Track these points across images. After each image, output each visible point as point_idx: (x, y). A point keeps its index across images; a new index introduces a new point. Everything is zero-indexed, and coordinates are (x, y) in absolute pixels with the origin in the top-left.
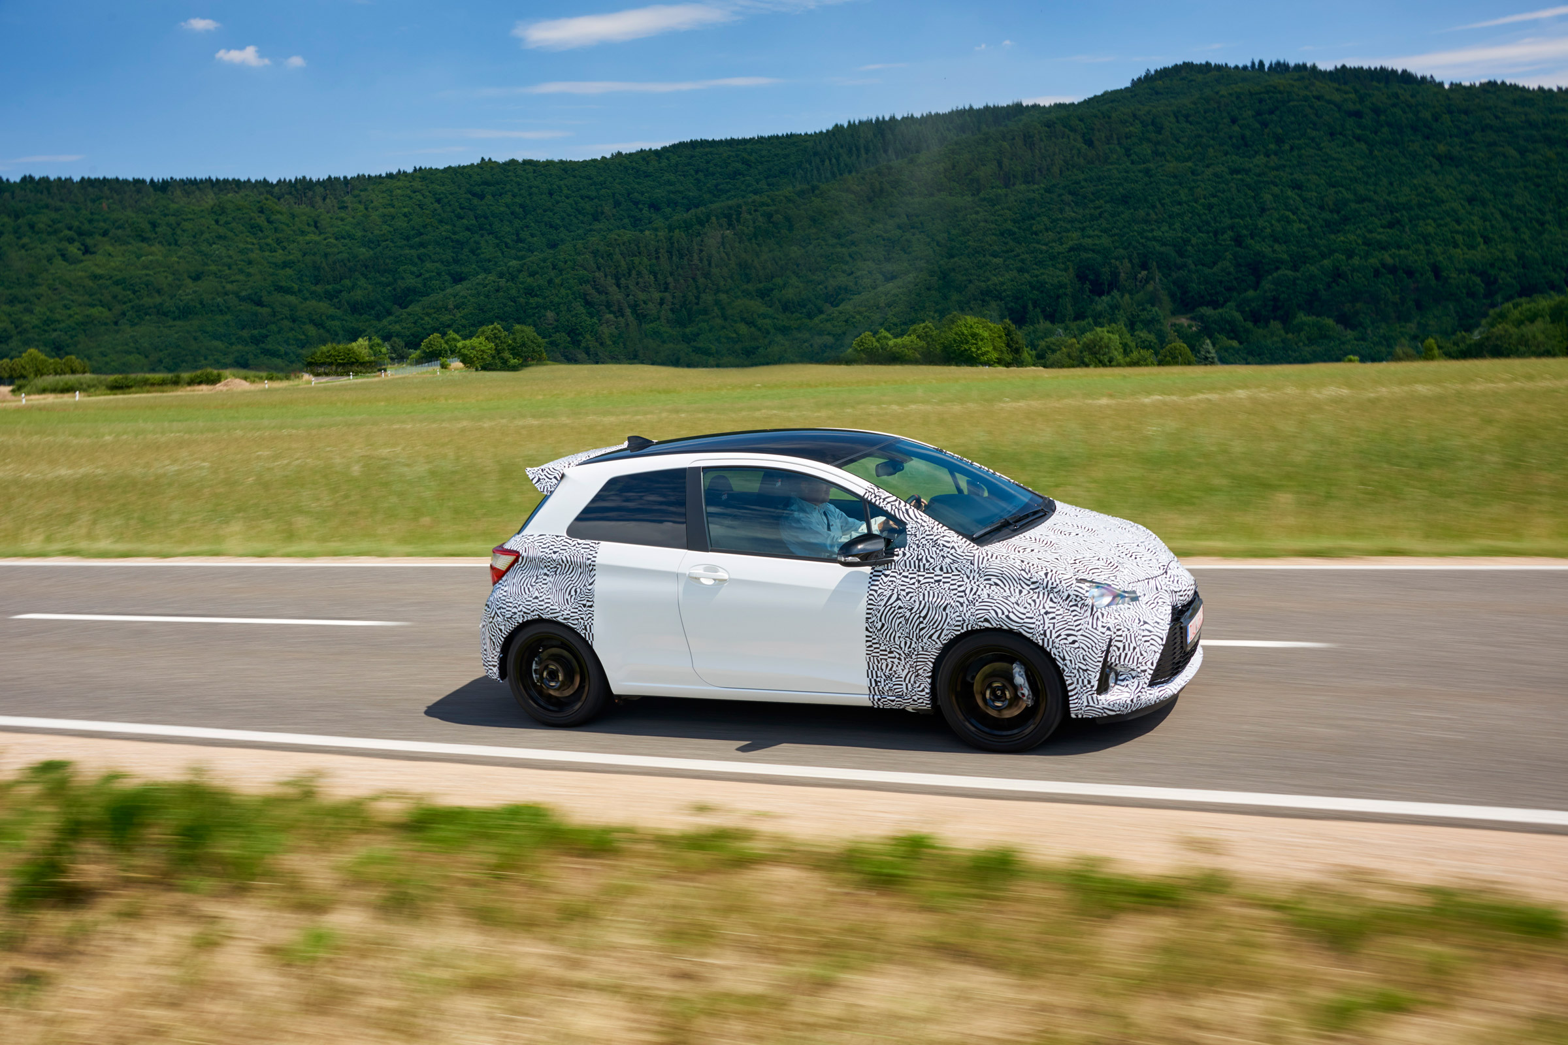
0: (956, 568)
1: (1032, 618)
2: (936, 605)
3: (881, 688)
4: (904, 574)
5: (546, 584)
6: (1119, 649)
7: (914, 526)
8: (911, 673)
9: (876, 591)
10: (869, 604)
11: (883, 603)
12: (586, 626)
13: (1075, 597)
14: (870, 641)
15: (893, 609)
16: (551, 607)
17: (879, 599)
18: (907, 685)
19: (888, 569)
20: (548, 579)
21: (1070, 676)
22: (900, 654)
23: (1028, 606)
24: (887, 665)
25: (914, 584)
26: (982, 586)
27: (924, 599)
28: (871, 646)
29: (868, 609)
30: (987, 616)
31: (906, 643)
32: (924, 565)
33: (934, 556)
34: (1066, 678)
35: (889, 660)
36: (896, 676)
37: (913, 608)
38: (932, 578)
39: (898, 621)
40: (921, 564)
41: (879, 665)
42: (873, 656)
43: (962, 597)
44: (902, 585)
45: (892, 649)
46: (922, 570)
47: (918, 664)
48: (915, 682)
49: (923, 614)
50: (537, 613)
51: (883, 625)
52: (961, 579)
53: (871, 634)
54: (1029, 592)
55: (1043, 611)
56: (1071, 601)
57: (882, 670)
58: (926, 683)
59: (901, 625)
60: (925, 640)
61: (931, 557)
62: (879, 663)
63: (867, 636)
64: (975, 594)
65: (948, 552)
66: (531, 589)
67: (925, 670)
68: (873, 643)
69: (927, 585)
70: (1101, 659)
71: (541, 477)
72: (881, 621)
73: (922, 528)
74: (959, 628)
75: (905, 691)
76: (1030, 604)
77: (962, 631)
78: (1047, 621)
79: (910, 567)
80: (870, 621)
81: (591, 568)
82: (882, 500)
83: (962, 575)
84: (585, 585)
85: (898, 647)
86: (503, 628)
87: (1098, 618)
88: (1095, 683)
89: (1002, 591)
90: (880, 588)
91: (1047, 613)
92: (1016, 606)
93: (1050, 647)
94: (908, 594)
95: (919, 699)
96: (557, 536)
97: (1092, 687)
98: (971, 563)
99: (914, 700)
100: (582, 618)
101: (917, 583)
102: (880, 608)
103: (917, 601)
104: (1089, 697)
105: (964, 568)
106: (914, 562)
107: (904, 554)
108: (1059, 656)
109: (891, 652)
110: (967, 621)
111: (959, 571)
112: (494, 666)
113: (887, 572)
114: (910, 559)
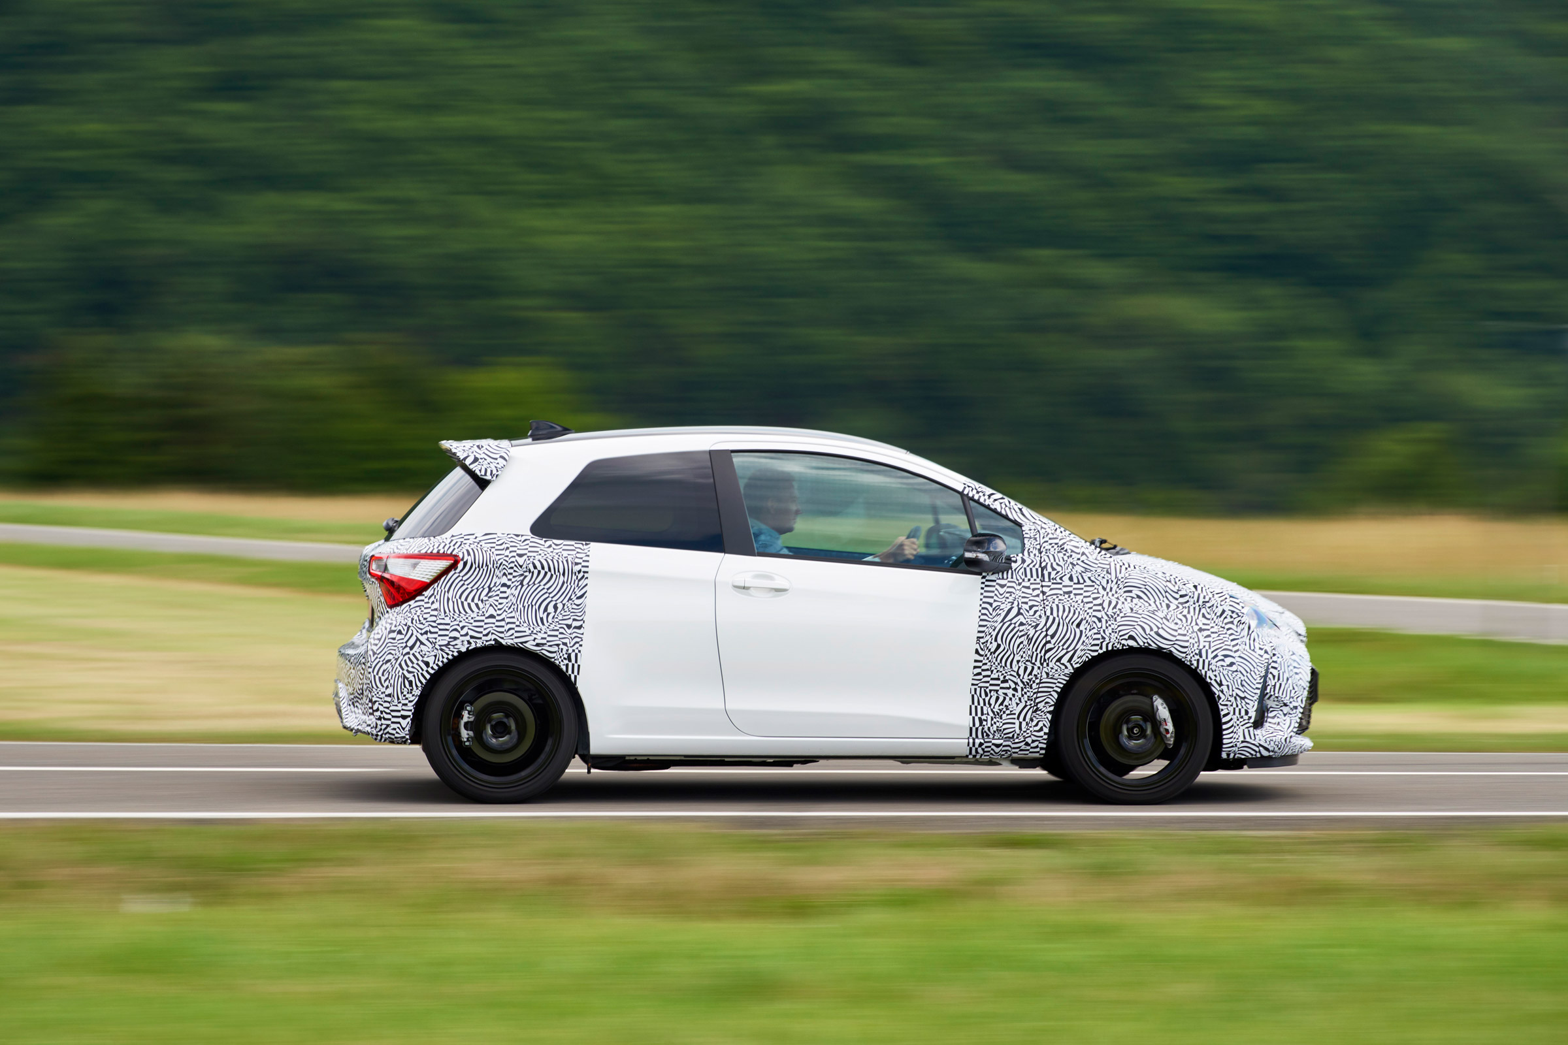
0: (1089, 578)
1: (1185, 635)
2: (1067, 620)
3: (986, 729)
4: (1023, 584)
5: (507, 598)
6: (1274, 677)
7: (1033, 528)
8: (1029, 707)
9: (991, 604)
10: (981, 620)
11: (1000, 619)
12: (569, 656)
13: (1230, 613)
14: (980, 667)
15: (1013, 626)
16: (517, 629)
17: (994, 614)
18: (1020, 723)
19: (1003, 578)
20: (509, 591)
21: (1227, 705)
22: (1016, 684)
23: (1179, 622)
24: (997, 698)
25: (1037, 596)
26: (1122, 599)
27: (1052, 614)
28: (979, 674)
29: (980, 626)
30: (1132, 633)
31: (1026, 669)
32: (1050, 574)
33: (1062, 563)
34: (1221, 707)
35: (1001, 692)
36: (1008, 712)
37: (1037, 625)
38: (1061, 589)
39: (1019, 641)
40: (1046, 573)
41: (987, 699)
42: (981, 687)
43: (1099, 611)
44: (1023, 597)
45: (1007, 678)
46: (1047, 579)
47: (1039, 695)
48: (1032, 720)
49: (1050, 632)
50: (494, 637)
51: (999, 646)
52: (1096, 591)
53: (981, 658)
54: (1178, 607)
55: (1196, 628)
56: (1226, 618)
57: (990, 705)
58: (1045, 721)
59: (1021, 646)
60: (1051, 665)
61: (1058, 564)
62: (986, 695)
63: (976, 661)
64: (1115, 608)
65: (1079, 559)
66: (481, 605)
67: (1047, 703)
68: (983, 670)
69: (1055, 597)
70: (1260, 686)
71: (478, 456)
72: (996, 640)
73: (1043, 531)
74: (1097, 648)
75: (1018, 731)
76: (1181, 620)
77: (1101, 652)
78: (1202, 639)
79: (1032, 577)
80: (981, 641)
81: (580, 576)
82: (986, 497)
83: (1096, 586)
84: (570, 599)
85: (1015, 674)
86: (431, 660)
87: (1254, 640)
88: (1253, 714)
89: (1147, 605)
90: (995, 601)
91: (1201, 630)
92: (1164, 620)
93: (1206, 669)
94: (1031, 607)
95: (1033, 741)
96: (517, 536)
97: (1250, 718)
98: (1107, 572)
99: (1027, 744)
100: (565, 644)
101: (1041, 595)
102: (996, 625)
103: (1043, 616)
104: (1246, 731)
105: (1100, 578)
106: (1037, 569)
107: (1023, 561)
108: (1215, 680)
109: (1005, 681)
110: (1107, 639)
111: (1093, 582)
112: (405, 717)
113: (1002, 582)
114: (1031, 566)
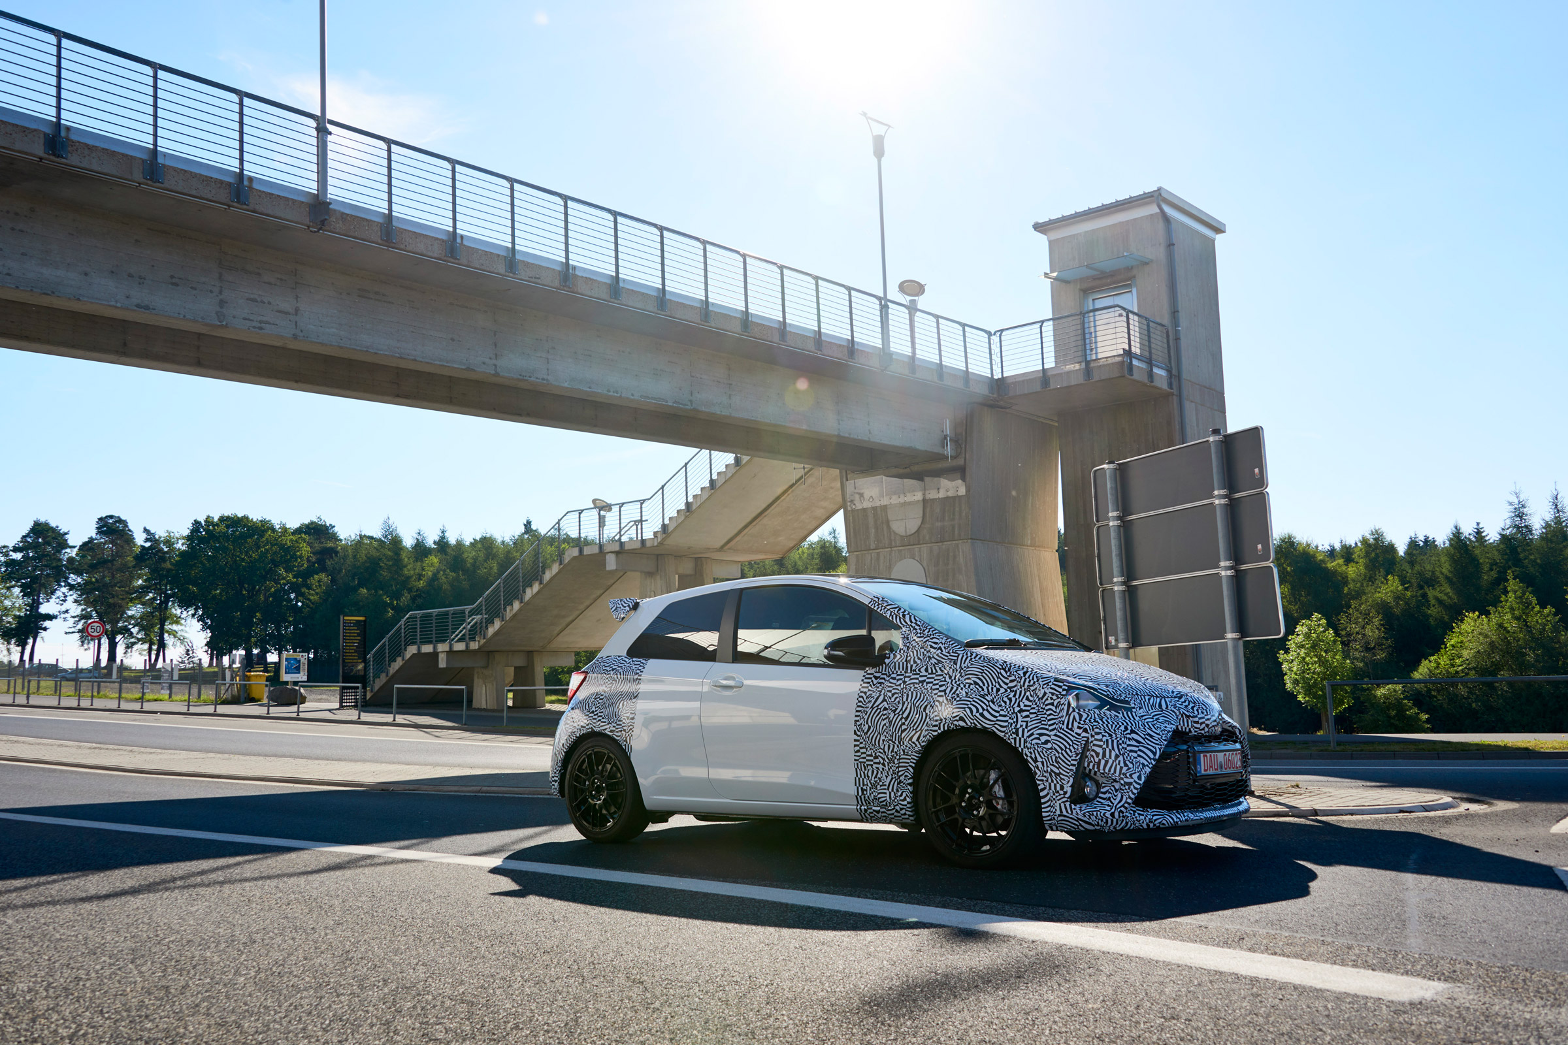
0: (940, 669)
1: (1005, 716)
2: (917, 705)
3: (866, 798)
4: (892, 676)
5: (603, 699)
6: (1098, 755)
7: (907, 629)
8: (894, 780)
9: (866, 693)
10: (858, 706)
11: (870, 705)
12: (627, 738)
13: (1051, 696)
14: (858, 746)
15: (879, 710)
16: (603, 721)
17: (867, 701)
18: (890, 793)
19: (879, 672)
20: (605, 695)
21: (1042, 780)
22: (884, 759)
23: (1003, 704)
24: (873, 772)
25: (900, 685)
26: (962, 686)
27: (907, 700)
28: (858, 751)
29: (857, 711)
30: (962, 715)
31: (889, 747)
32: (912, 666)
33: (921, 657)
34: (1038, 782)
35: (874, 766)
36: (881, 783)
37: (896, 709)
38: (918, 679)
39: (883, 723)
40: (909, 665)
41: (866, 772)
42: (861, 762)
43: (942, 696)
44: (889, 687)
45: (878, 754)
46: (909, 671)
47: (900, 769)
48: (897, 791)
49: (905, 715)
50: (592, 726)
51: (869, 728)
52: (944, 679)
53: (858, 738)
54: (1006, 691)
55: (1017, 709)
56: (1046, 699)
57: (868, 777)
58: (907, 792)
59: (885, 727)
60: (906, 743)
61: (919, 659)
62: (865, 769)
63: (855, 740)
64: (954, 693)
65: (934, 653)
66: (591, 705)
67: (906, 776)
68: (861, 748)
69: (912, 685)
70: (1075, 763)
72: (867, 723)
73: (914, 631)
74: (937, 728)
75: (888, 800)
76: (1005, 703)
77: (939, 731)
78: (1020, 719)
79: (899, 669)
80: (858, 723)
81: (637, 682)
82: (883, 608)
83: (945, 675)
84: (630, 699)
85: (882, 751)
87: (1074, 719)
88: (1068, 789)
89: (980, 689)
90: (869, 690)
91: (1021, 711)
92: (991, 703)
93: (1022, 747)
95: (901, 809)
96: (619, 656)
97: (1065, 793)
98: (954, 663)
99: (897, 811)
100: (625, 730)
101: (902, 684)
102: (868, 710)
103: (901, 701)
104: (1063, 805)
105: (948, 668)
106: (903, 663)
107: (895, 657)
108: (1031, 757)
109: (876, 757)
110: (944, 720)
111: (943, 671)
112: (556, 781)
113: (878, 675)
114: (899, 661)
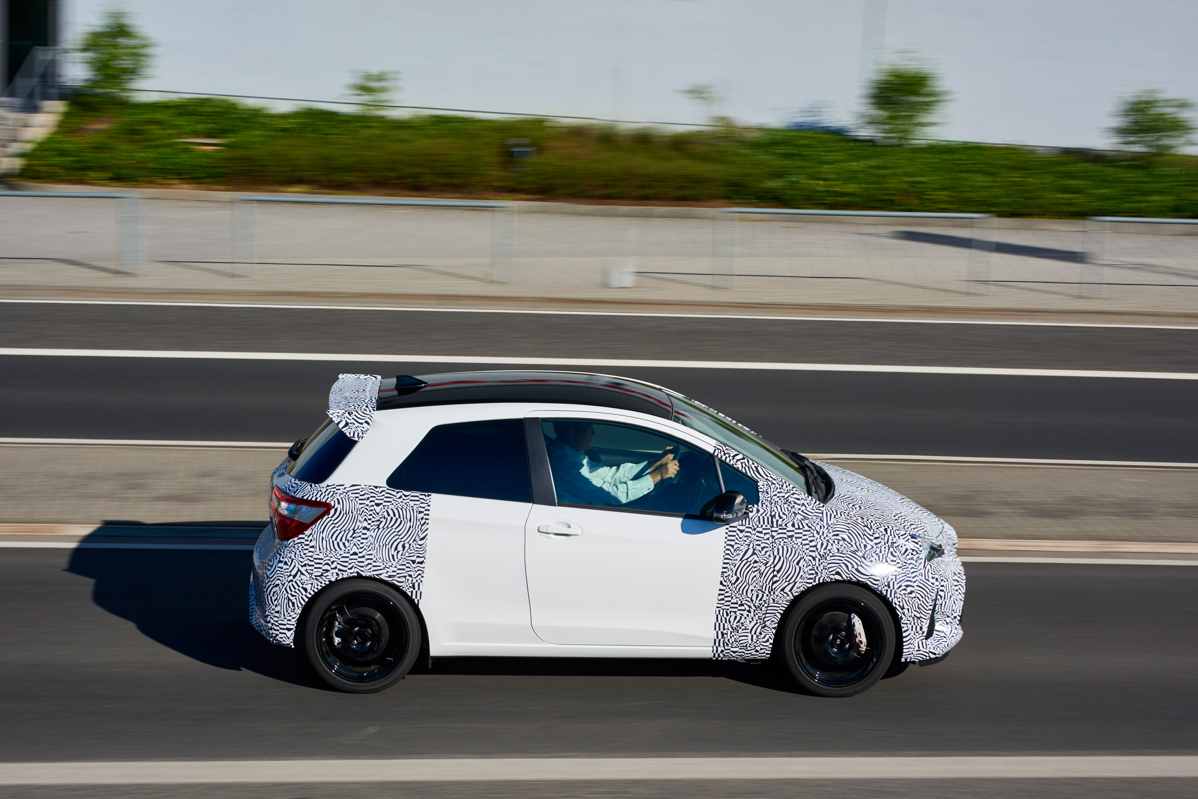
0: (807, 524)
2: (790, 559)
3: (726, 640)
4: (758, 529)
5: (367, 539)
6: (941, 597)
7: (766, 483)
8: (759, 624)
9: (733, 546)
10: (725, 559)
11: (739, 558)
12: (414, 584)
13: (911, 551)
14: (723, 594)
15: (749, 563)
16: (374, 564)
17: (735, 554)
18: (752, 636)
19: (742, 525)
20: (368, 533)
21: (907, 624)
22: (750, 607)
23: (874, 560)
24: (736, 618)
25: (768, 539)
26: (831, 542)
27: (778, 554)
28: (723, 599)
29: (724, 563)
30: (838, 570)
31: (758, 596)
32: (777, 521)
33: (786, 512)
34: (902, 625)
35: (738, 613)
36: (743, 628)
37: (768, 562)
38: (785, 533)
39: (753, 575)
40: (774, 520)
41: (728, 618)
42: (723, 609)
43: (814, 551)
44: (757, 540)
45: (743, 603)
46: (775, 525)
47: (767, 615)
48: (761, 634)
49: (777, 568)
50: (356, 570)
51: (738, 579)
52: (812, 535)
53: (724, 588)
54: (873, 547)
55: (886, 564)
56: (908, 555)
57: (730, 622)
58: (771, 634)
59: (755, 579)
60: (776, 593)
61: (784, 514)
62: (727, 615)
63: (720, 590)
64: (826, 549)
65: (799, 509)
66: (347, 544)
67: (772, 621)
68: (725, 597)
69: (781, 540)
70: (931, 608)
71: (349, 421)
72: (736, 574)
73: (773, 486)
74: (812, 581)
75: (750, 642)
77: (814, 584)
78: (890, 573)
79: (764, 523)
80: (725, 574)
81: (423, 522)
82: (731, 458)
83: (812, 531)
84: (415, 540)
85: (749, 600)
86: (308, 587)
87: (928, 570)
88: (925, 629)
89: (850, 546)
90: (736, 543)
91: (889, 566)
92: (863, 559)
93: (893, 597)
95: (761, 649)
96: (376, 487)
97: (923, 632)
98: (821, 520)
99: (757, 651)
100: (410, 576)
101: (771, 538)
102: (736, 562)
103: (772, 555)
104: (920, 642)
105: (815, 525)
106: (768, 518)
107: (758, 511)
108: (899, 605)
109: (742, 605)
110: (819, 574)
111: (810, 527)
113: (742, 528)
114: (763, 515)
